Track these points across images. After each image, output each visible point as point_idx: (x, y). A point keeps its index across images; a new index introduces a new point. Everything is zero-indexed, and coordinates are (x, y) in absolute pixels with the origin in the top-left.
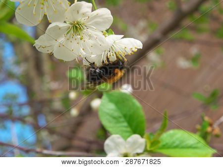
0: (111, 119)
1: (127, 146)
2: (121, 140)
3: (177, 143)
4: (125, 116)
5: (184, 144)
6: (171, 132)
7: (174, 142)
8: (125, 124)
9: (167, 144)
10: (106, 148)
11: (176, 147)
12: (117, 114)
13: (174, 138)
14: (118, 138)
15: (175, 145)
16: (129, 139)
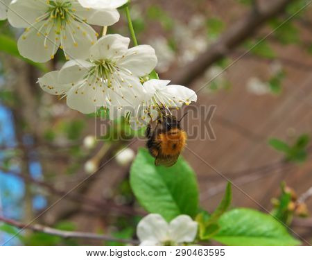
0: (148, 189)
1: (170, 231)
2: (162, 222)
3: (244, 228)
4: (169, 185)
5: (254, 231)
6: (236, 211)
7: (239, 227)
8: (169, 197)
9: (229, 229)
10: (139, 233)
11: (242, 234)
12: (157, 182)
13: (240, 221)
14: (158, 218)
15: (240, 231)
16: (174, 222)
